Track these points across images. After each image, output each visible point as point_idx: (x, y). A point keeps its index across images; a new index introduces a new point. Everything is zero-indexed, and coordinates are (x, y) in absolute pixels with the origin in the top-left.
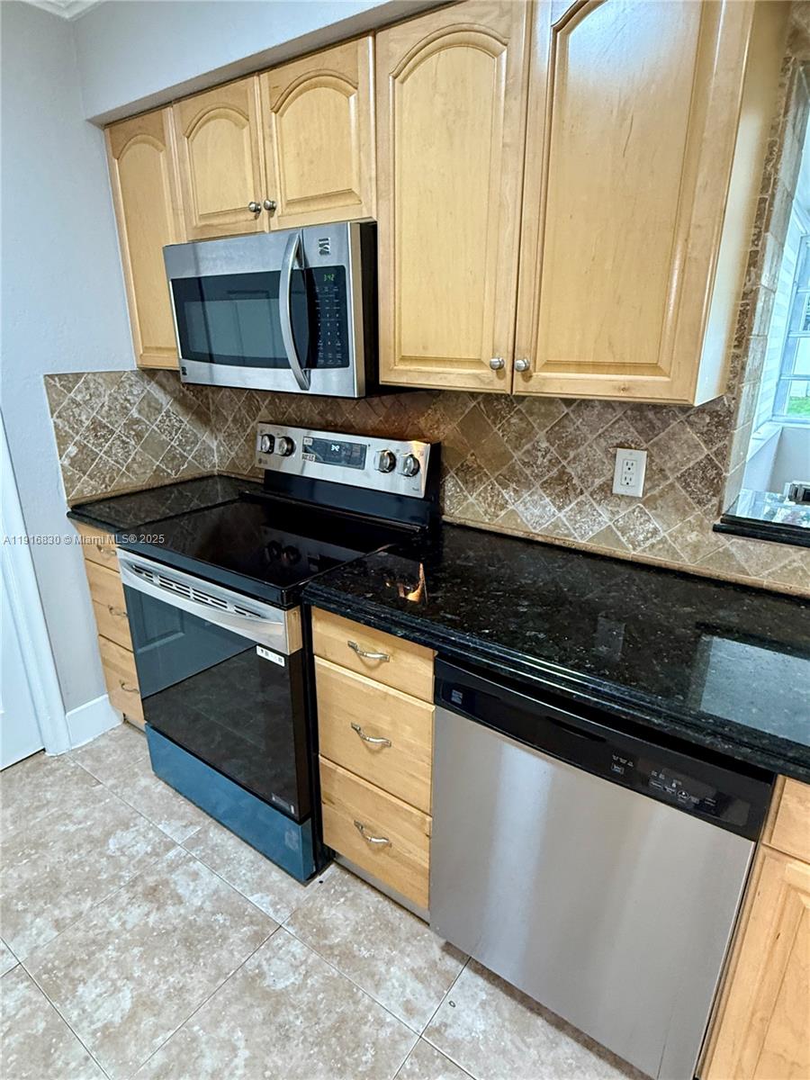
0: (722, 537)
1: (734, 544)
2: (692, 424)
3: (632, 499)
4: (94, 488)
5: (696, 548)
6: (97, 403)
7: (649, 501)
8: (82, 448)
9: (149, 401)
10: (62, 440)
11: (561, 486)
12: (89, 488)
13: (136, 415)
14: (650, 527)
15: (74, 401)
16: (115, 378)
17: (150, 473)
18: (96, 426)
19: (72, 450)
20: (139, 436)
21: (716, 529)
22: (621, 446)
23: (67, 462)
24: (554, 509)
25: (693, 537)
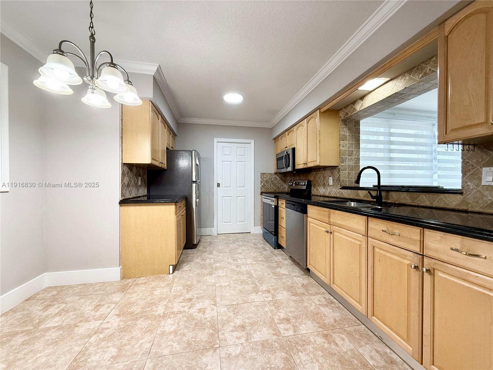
0: (341, 190)
1: (343, 191)
2: (337, 171)
3: (331, 185)
4: (265, 191)
5: (339, 192)
6: (267, 177)
7: (333, 185)
8: (264, 184)
9: (275, 178)
10: (261, 182)
11: (324, 185)
12: (264, 190)
13: (273, 180)
14: (334, 190)
15: (264, 177)
16: (271, 174)
17: (274, 190)
18: (266, 181)
19: (262, 184)
20: (273, 183)
21: (340, 189)
22: (330, 177)
23: (261, 186)
24: (323, 189)
25: (338, 191)
